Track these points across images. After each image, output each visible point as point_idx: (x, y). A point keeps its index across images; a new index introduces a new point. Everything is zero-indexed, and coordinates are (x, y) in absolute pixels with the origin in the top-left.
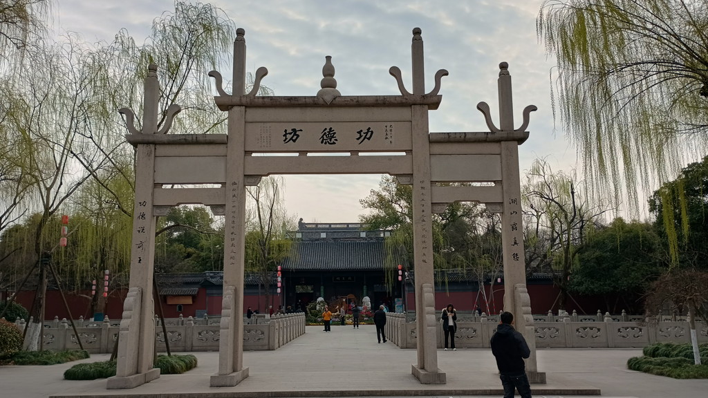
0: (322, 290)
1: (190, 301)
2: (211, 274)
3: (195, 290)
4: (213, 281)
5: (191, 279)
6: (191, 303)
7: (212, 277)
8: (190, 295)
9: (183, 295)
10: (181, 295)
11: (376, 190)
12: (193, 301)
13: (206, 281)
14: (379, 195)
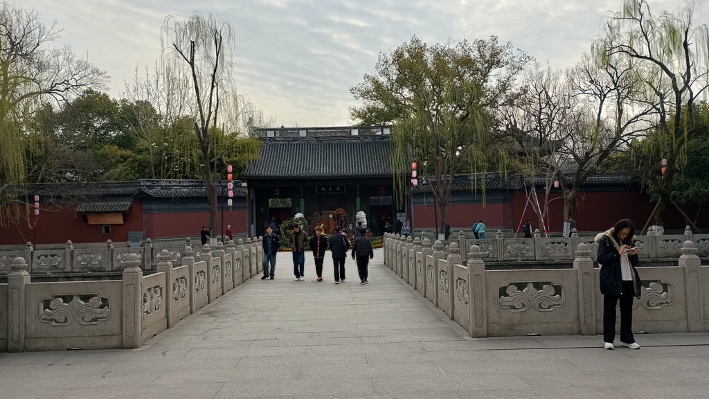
0: (302, 203)
1: (119, 220)
2: (148, 183)
3: (126, 204)
4: (152, 192)
5: (120, 191)
6: (122, 222)
7: (149, 187)
8: (119, 212)
9: (109, 212)
10: (106, 212)
11: (372, 75)
12: (124, 220)
13: (141, 192)
14: (375, 82)
